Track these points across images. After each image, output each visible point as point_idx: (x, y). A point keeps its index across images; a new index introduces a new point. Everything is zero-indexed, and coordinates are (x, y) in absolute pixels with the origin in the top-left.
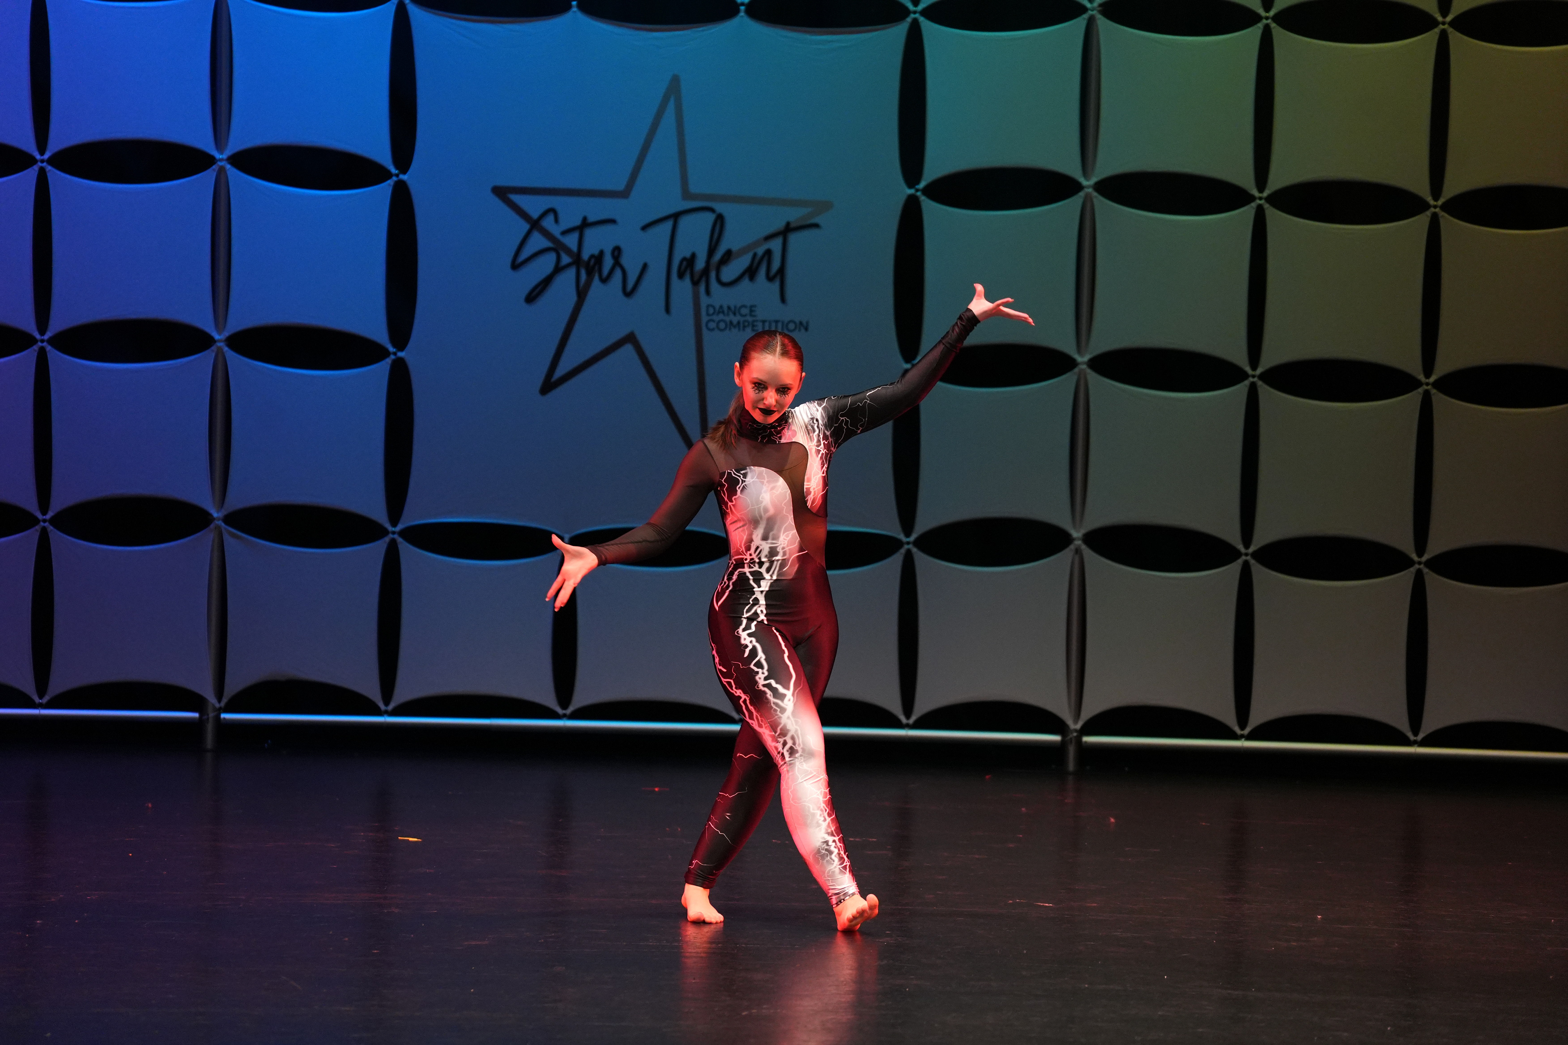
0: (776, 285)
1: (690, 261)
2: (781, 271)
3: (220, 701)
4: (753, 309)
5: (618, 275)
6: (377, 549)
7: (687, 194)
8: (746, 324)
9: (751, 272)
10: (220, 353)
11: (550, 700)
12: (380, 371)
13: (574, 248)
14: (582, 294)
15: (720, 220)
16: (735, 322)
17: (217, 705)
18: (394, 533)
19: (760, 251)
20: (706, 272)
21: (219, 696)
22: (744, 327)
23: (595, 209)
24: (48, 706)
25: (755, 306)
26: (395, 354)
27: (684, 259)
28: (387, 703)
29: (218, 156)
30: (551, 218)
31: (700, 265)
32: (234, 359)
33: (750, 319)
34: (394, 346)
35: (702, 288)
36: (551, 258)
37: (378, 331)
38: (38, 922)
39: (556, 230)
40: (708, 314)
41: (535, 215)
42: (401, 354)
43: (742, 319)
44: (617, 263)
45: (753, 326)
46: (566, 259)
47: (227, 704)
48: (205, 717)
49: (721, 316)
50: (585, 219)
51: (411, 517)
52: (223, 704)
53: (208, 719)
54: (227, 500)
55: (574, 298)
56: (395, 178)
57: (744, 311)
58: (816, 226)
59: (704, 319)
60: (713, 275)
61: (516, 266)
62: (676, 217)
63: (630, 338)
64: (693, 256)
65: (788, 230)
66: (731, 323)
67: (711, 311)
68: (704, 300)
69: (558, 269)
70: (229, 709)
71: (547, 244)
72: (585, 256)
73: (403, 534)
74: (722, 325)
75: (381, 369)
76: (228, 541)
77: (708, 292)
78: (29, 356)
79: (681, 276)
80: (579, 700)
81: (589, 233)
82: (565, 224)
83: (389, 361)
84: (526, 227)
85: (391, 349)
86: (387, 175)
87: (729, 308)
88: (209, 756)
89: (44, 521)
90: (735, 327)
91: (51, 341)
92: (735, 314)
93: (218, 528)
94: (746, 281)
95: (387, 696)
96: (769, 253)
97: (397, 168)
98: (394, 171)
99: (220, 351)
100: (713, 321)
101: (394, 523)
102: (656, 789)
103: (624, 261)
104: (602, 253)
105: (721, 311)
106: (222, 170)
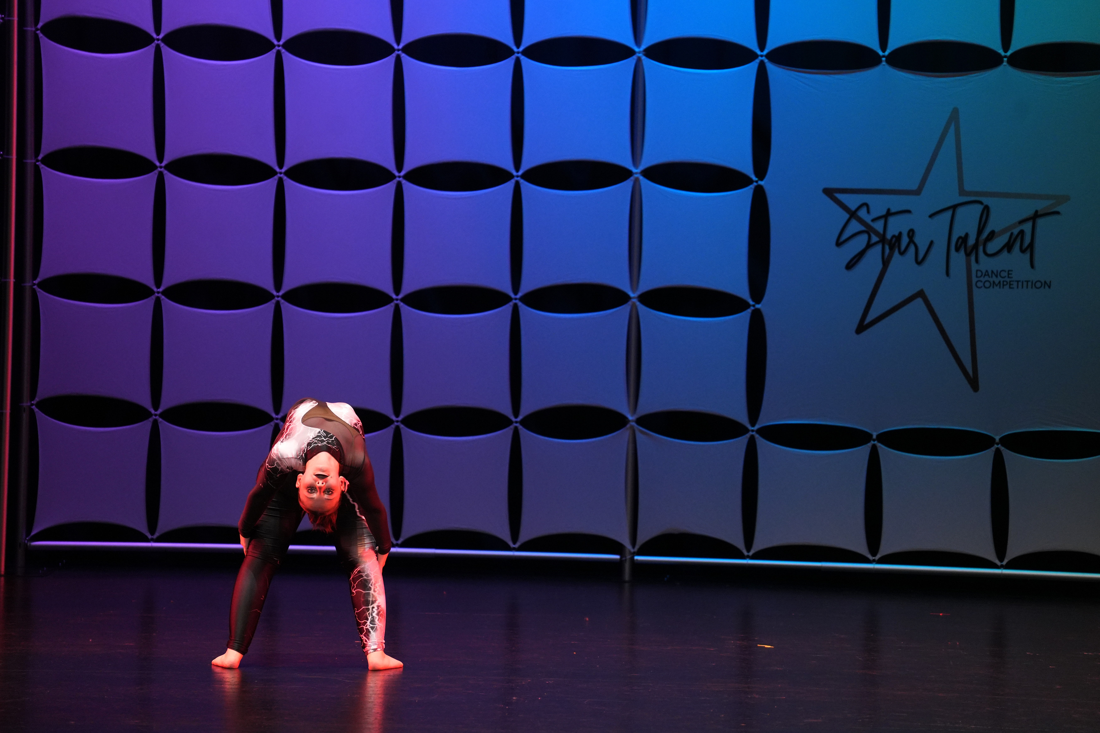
0: (1027, 256)
1: (964, 239)
2: (1031, 245)
3: (634, 547)
4: (1010, 272)
5: (912, 249)
6: (741, 443)
7: (962, 192)
8: (1005, 283)
9: (1009, 247)
10: (634, 307)
11: (863, 550)
12: (744, 317)
13: (881, 230)
14: (886, 263)
15: (986, 209)
16: (997, 282)
17: (632, 550)
18: (753, 431)
19: (1016, 231)
20: (976, 246)
21: (634, 543)
22: (1004, 285)
23: (896, 203)
24: (519, 549)
25: (1012, 271)
26: (754, 306)
27: (960, 238)
28: (748, 551)
29: (634, 170)
30: (864, 210)
31: (971, 241)
32: (643, 310)
33: (1008, 280)
34: (753, 300)
35: (973, 258)
36: (864, 238)
37: (742, 291)
38: (514, 698)
39: (868, 219)
40: (977, 277)
41: (853, 208)
42: (758, 306)
43: (1002, 280)
44: (911, 241)
45: (1010, 285)
46: (875, 239)
47: (639, 549)
48: (624, 559)
49: (987, 278)
50: (889, 210)
51: (765, 420)
52: (636, 549)
53: (626, 560)
54: (638, 407)
55: (880, 266)
56: (755, 184)
57: (1003, 274)
58: (1058, 213)
59: (974, 279)
60: (981, 249)
61: (839, 244)
62: (954, 208)
63: (921, 294)
64: (967, 235)
65: (1036, 216)
66: (994, 282)
67: (979, 274)
68: (974, 267)
69: (869, 246)
70: (640, 553)
71: (863, 228)
72: (889, 236)
73: (759, 431)
74: (987, 284)
75: (745, 316)
76: (640, 437)
77: (977, 261)
78: (506, 310)
79: (957, 250)
80: (884, 550)
81: (891, 220)
82: (875, 214)
83: (749, 311)
84: (847, 216)
85: (751, 303)
86: (750, 181)
87: (992, 272)
88: (627, 585)
89: (516, 422)
90: (997, 286)
91: (521, 299)
92: (997, 276)
93: (632, 427)
94: (1005, 252)
95: (749, 545)
96: (1022, 233)
97: (756, 176)
98: (754, 178)
99: (634, 305)
100: (981, 281)
101: (753, 424)
102: (941, 614)
103: (917, 239)
104: (900, 234)
105: (987, 274)
106: (637, 180)
